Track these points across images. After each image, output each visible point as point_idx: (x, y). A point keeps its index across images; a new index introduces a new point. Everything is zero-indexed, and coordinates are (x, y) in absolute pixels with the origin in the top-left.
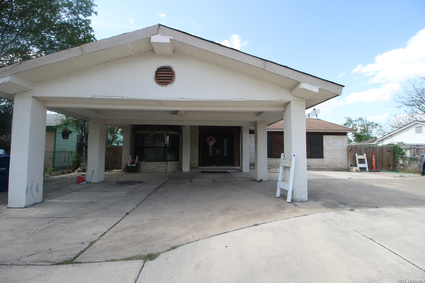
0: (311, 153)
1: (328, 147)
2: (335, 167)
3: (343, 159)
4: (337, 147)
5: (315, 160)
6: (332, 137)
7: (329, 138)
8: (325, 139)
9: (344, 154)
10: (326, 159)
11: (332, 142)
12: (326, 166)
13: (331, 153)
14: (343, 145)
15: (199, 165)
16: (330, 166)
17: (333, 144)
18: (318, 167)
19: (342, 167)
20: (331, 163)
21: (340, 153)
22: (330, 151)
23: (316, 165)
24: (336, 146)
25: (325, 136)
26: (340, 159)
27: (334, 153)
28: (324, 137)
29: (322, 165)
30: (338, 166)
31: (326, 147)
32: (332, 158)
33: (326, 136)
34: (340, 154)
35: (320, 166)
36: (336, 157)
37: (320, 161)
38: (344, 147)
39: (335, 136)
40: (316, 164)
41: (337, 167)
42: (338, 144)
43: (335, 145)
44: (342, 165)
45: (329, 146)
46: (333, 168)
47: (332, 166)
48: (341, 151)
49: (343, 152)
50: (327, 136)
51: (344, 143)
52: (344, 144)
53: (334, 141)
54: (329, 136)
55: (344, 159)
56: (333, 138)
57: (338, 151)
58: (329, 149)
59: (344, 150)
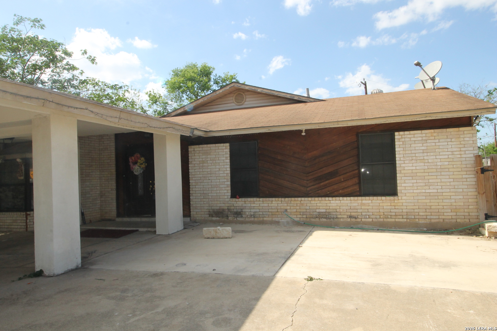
0: (359, 183)
1: (411, 165)
2: (435, 219)
3: (461, 197)
4: (439, 164)
5: (370, 202)
6: (424, 135)
7: (413, 139)
8: (401, 143)
9: (464, 183)
10: (404, 198)
11: (423, 148)
12: (405, 217)
13: (420, 181)
14: (459, 156)
15: (119, 215)
16: (417, 217)
17: (426, 154)
18: (382, 220)
19: (458, 220)
20: (421, 207)
21: (452, 180)
22: (418, 174)
23: (376, 214)
24: (436, 160)
25: (399, 135)
26: (452, 197)
27: (430, 181)
28: (396, 137)
29: (394, 214)
30: (443, 217)
31: (403, 165)
32: (424, 194)
33: (401, 133)
34: (452, 184)
35: (388, 218)
36: (436, 191)
37: (386, 204)
38: (464, 163)
39: (432, 131)
40: (374, 211)
41: (441, 220)
42: (444, 153)
43: (432, 157)
44: (458, 214)
45: (413, 161)
46: (428, 221)
47: (425, 217)
48: (455, 173)
49: (461, 177)
50: (406, 133)
51: (462, 149)
52: (463, 153)
53: (429, 145)
54: (412, 132)
55: (465, 197)
56: (424, 138)
57: (442, 173)
58: (414, 168)
59: (465, 169)
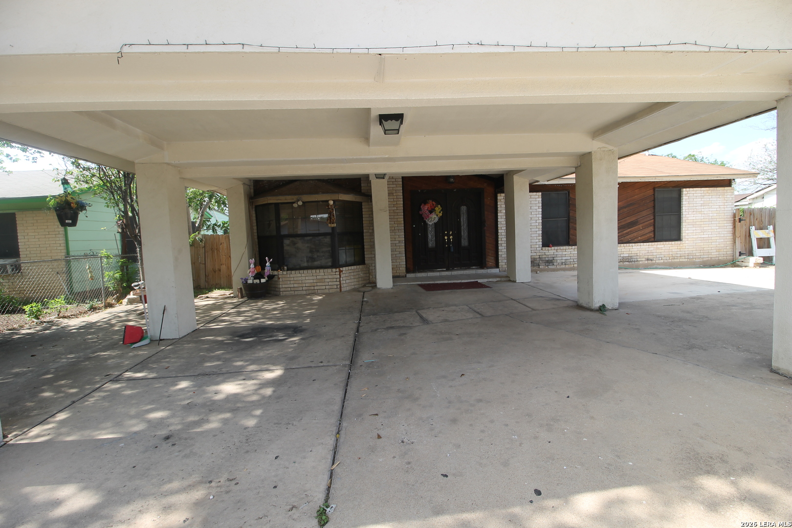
0: (654, 231)
1: (693, 215)
2: (706, 257)
3: (723, 240)
4: (711, 215)
5: (663, 246)
6: (702, 192)
7: (695, 195)
8: (687, 198)
9: (725, 230)
10: (686, 242)
11: (701, 202)
12: (686, 257)
13: (698, 228)
14: (723, 209)
15: (408, 271)
16: (694, 257)
17: (703, 207)
18: (670, 260)
19: (720, 258)
20: (697, 249)
21: (718, 228)
22: (697, 223)
23: (666, 256)
24: (709, 212)
25: (686, 191)
26: (717, 241)
27: (705, 228)
28: (684, 193)
29: (679, 255)
30: (711, 256)
31: (687, 216)
32: (700, 239)
33: (688, 189)
34: (718, 230)
35: (675, 259)
36: (707, 236)
37: (674, 248)
38: (726, 214)
39: (708, 188)
40: (665, 253)
41: (710, 259)
42: (714, 207)
43: (706, 210)
44: (720, 253)
45: (695, 213)
46: (701, 260)
47: (699, 257)
48: (720, 222)
49: (723, 225)
50: (691, 189)
51: (726, 204)
52: (725, 207)
53: (705, 200)
54: (695, 189)
55: (725, 240)
56: (702, 195)
57: (713, 222)
58: (695, 218)
59: (726, 219)
